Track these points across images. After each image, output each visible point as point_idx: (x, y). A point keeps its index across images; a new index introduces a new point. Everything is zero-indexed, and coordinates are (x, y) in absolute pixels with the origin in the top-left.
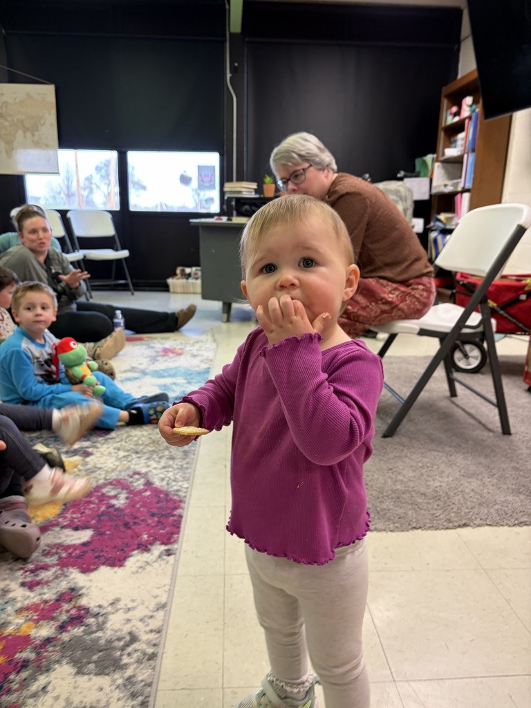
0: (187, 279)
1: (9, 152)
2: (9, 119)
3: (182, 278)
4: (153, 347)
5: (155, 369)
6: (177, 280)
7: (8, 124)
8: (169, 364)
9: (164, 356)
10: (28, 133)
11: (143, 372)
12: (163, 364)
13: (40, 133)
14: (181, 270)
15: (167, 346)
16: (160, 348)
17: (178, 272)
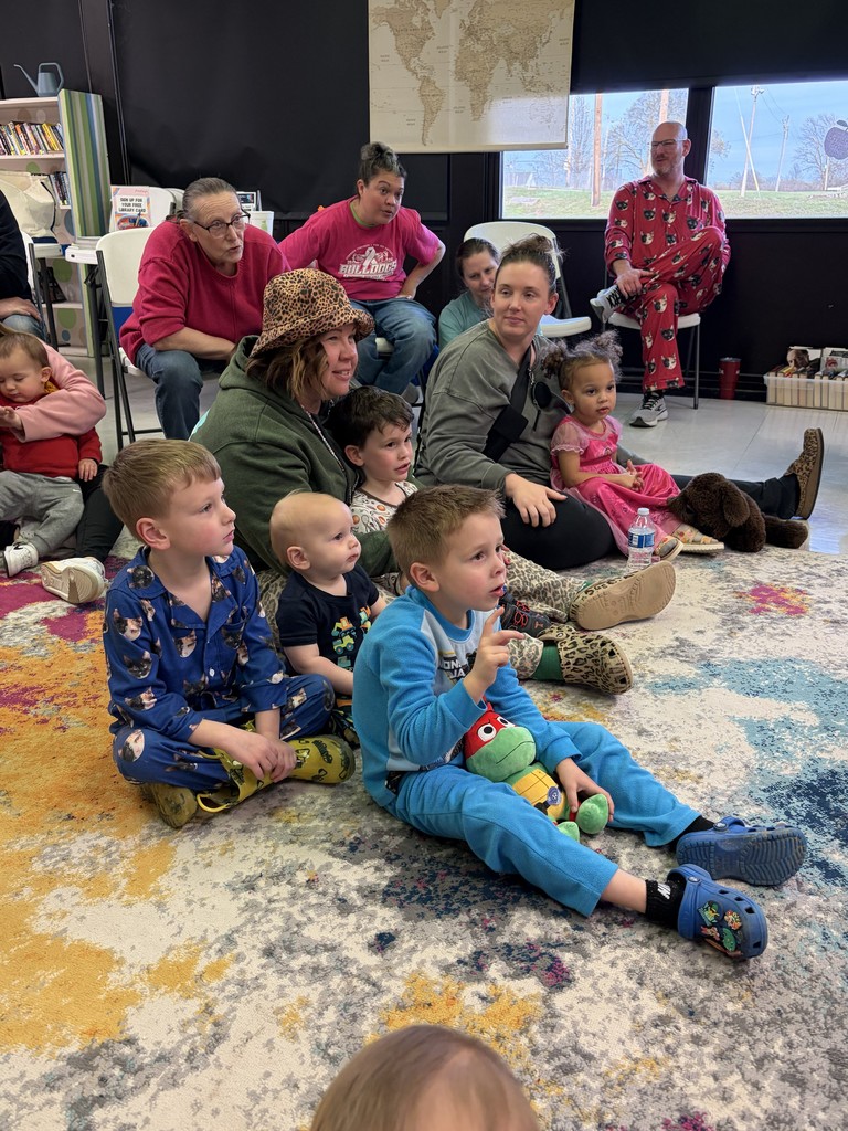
0: (811, 376)
1: (478, 108)
2: (484, 37)
3: (798, 373)
4: (729, 578)
5: (734, 656)
6: (788, 379)
7: (479, 48)
8: (770, 644)
9: (757, 611)
10: (517, 64)
11: (706, 663)
12: (755, 643)
13: (539, 61)
14: (797, 352)
15: (764, 578)
16: (745, 581)
17: (790, 356)
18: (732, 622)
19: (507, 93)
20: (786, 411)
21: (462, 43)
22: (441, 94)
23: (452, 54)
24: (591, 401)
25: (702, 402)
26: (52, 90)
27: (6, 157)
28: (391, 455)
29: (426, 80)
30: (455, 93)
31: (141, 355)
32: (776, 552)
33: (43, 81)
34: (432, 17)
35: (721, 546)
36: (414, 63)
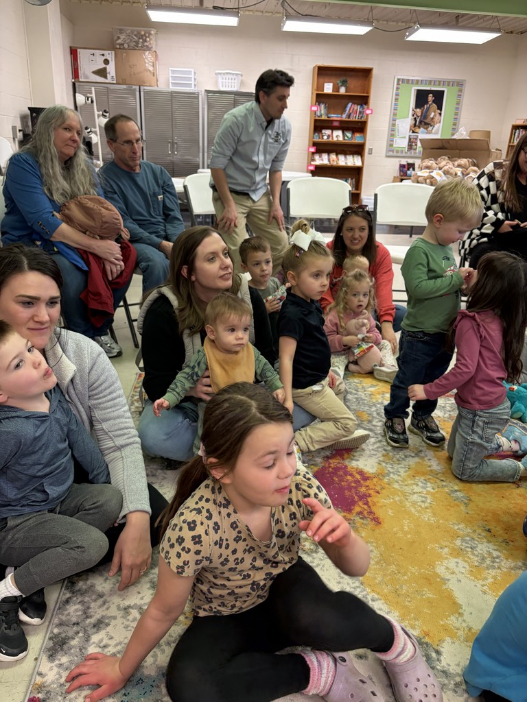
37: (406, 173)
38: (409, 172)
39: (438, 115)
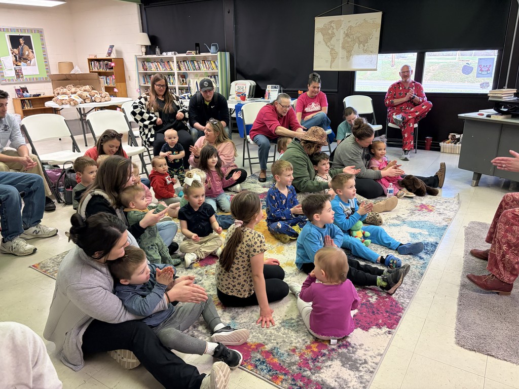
0: (455, 144)
1: (349, 57)
2: (351, 37)
3: (451, 143)
4: (414, 202)
5: (411, 220)
6: (448, 144)
7: (350, 40)
8: (421, 218)
9: (420, 210)
10: (361, 45)
11: (404, 221)
12: (417, 217)
13: (369, 44)
14: (452, 136)
15: (424, 203)
16: (418, 203)
17: (450, 137)
18: (412, 212)
19: (358, 54)
20: (447, 155)
21: (344, 38)
22: (337, 54)
23: (341, 41)
24: (380, 152)
25: (418, 150)
26: (215, 51)
27: (199, 71)
28: (324, 167)
29: (332, 49)
30: (341, 53)
31: (255, 139)
32: (429, 196)
33: (213, 48)
34: (335, 31)
35: (415, 195)
36: (328, 44)
37: (23, 95)
38: (24, 94)
39: (31, 53)
